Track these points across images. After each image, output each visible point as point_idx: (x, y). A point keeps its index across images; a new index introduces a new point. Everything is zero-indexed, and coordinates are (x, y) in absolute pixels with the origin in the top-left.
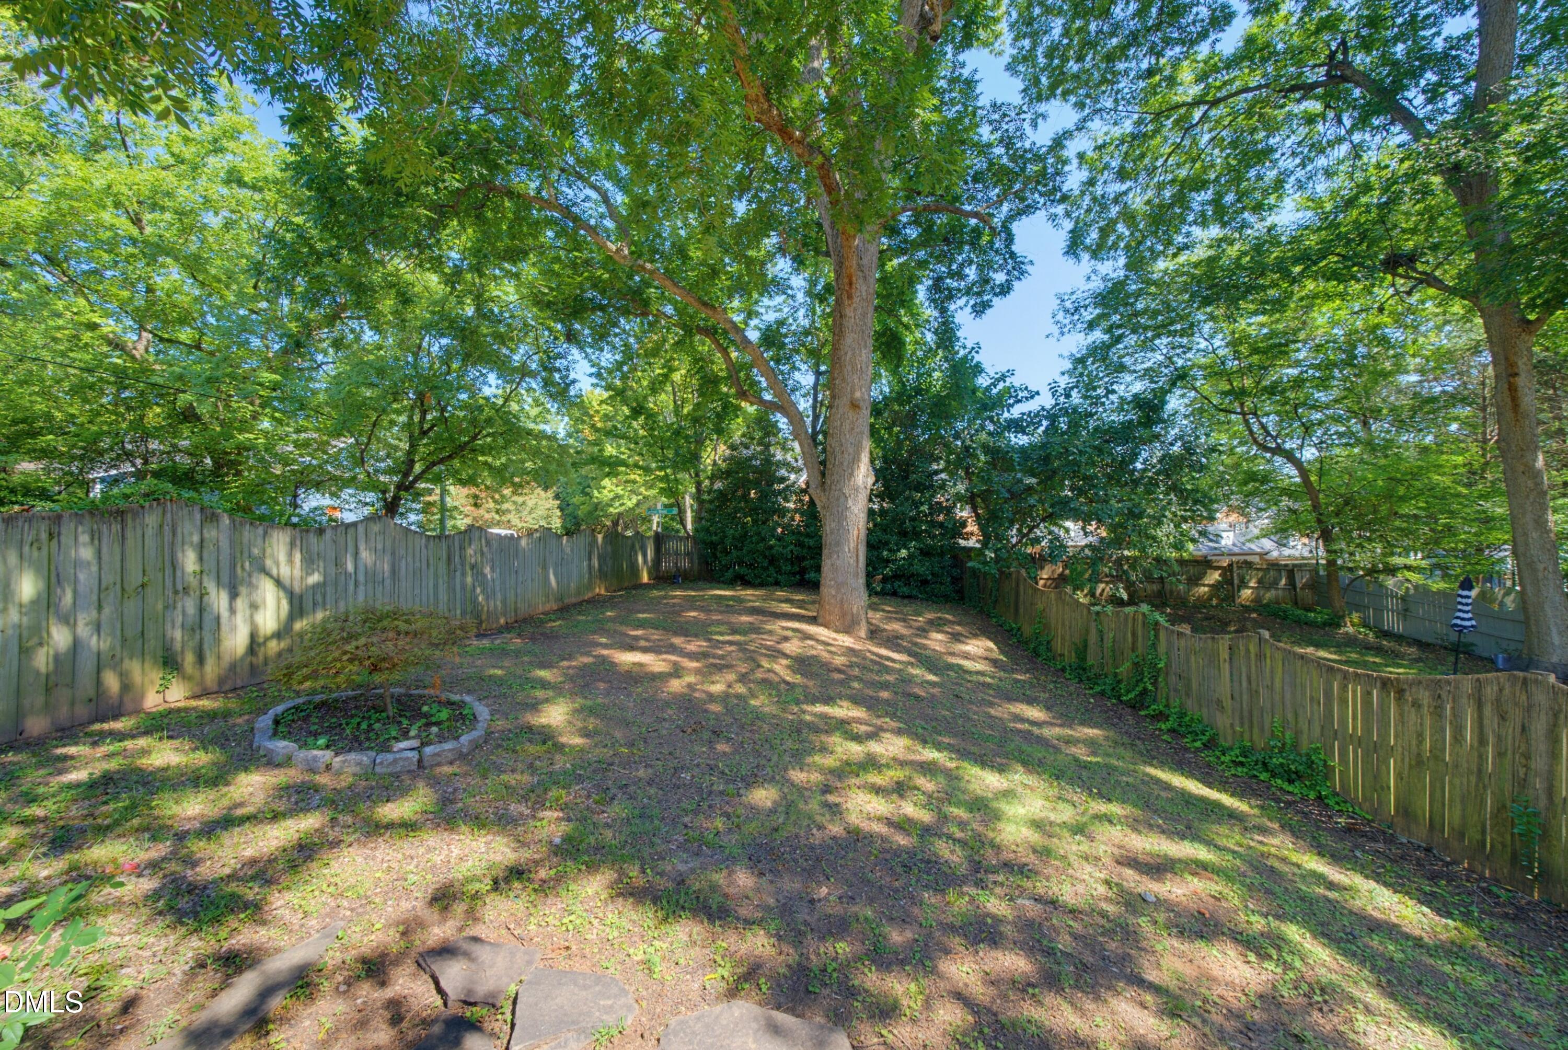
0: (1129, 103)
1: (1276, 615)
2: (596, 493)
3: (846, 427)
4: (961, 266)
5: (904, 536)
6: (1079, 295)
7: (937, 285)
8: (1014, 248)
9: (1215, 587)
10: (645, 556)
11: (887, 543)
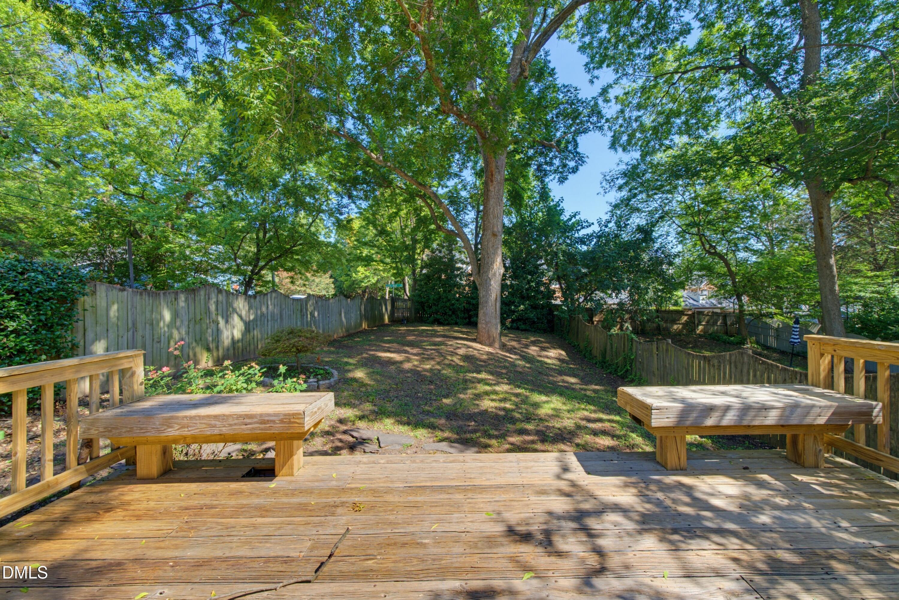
0: (641, 71)
1: (714, 339)
2: (354, 275)
3: (490, 244)
4: (551, 159)
5: (523, 298)
6: (613, 173)
7: (539, 168)
8: (578, 150)
9: (685, 325)
10: (386, 309)
11: (514, 302)
